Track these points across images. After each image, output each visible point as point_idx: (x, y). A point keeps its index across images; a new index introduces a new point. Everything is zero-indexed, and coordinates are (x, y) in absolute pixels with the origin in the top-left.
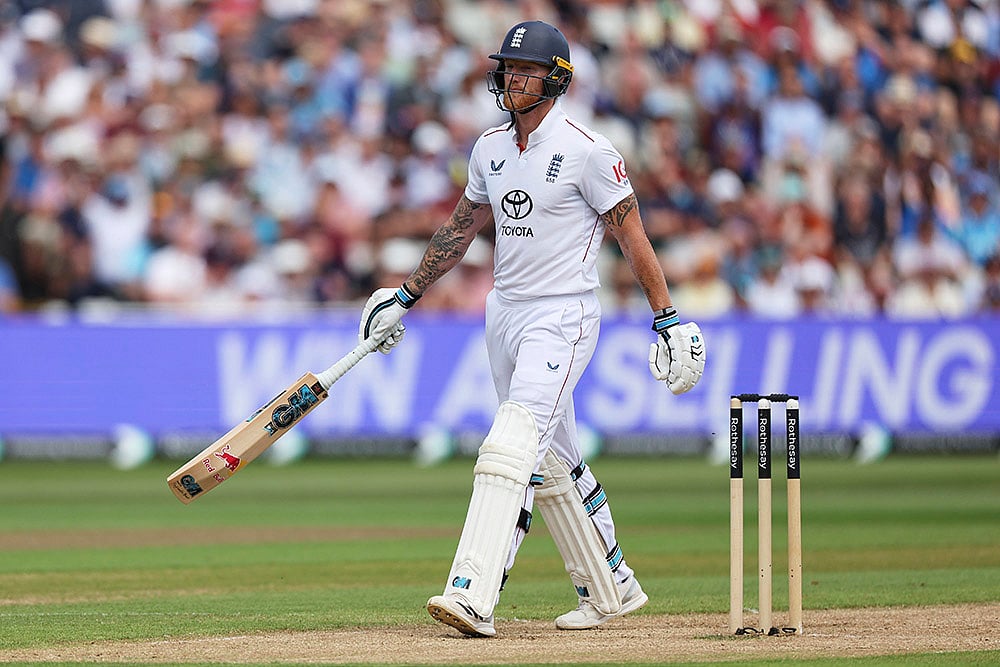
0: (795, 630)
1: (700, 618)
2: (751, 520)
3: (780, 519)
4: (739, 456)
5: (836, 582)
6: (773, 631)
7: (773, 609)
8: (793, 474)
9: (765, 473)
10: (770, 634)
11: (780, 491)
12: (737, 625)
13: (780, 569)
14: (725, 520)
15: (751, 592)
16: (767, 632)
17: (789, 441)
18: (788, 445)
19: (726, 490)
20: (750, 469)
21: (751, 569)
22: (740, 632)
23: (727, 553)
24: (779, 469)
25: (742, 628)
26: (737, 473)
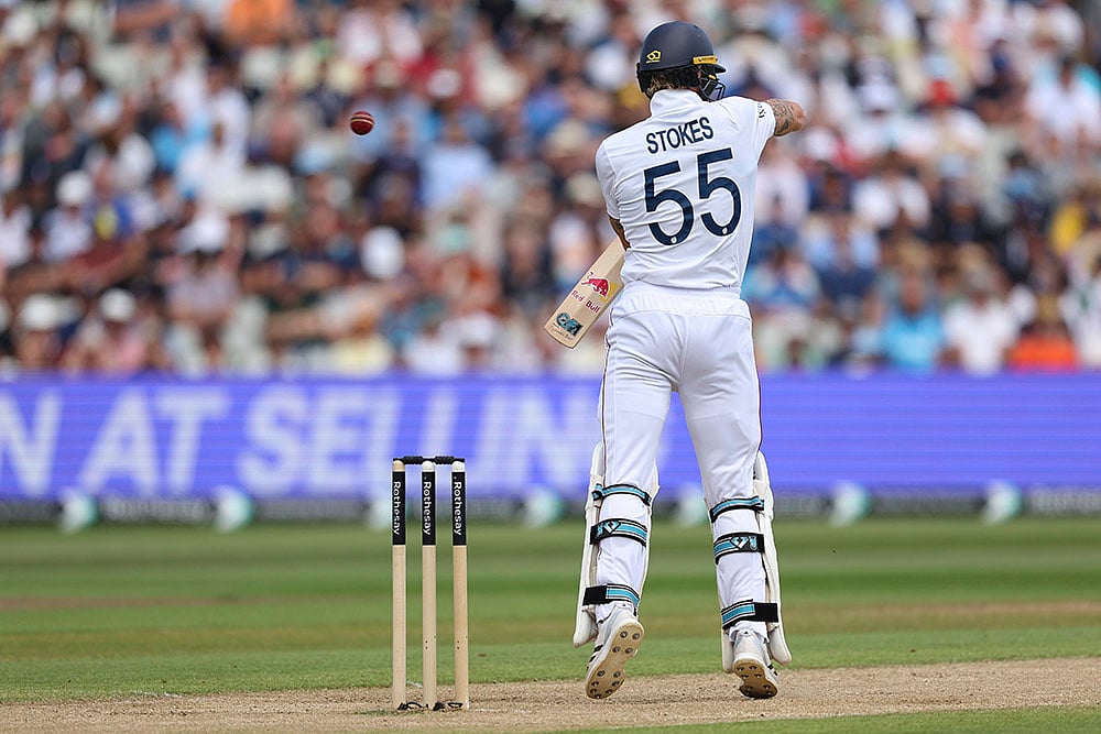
0: (461, 705)
1: (360, 692)
2: (414, 589)
3: (445, 588)
4: (402, 522)
5: (505, 654)
6: (438, 706)
7: (438, 682)
8: (459, 540)
9: (429, 539)
10: (435, 709)
11: (444, 558)
12: (400, 699)
13: (446, 640)
14: (388, 589)
15: (414, 665)
16: (431, 707)
17: (454, 505)
18: (454, 510)
19: (388, 558)
20: (414, 535)
21: (414, 641)
22: (403, 707)
23: (389, 624)
24: (444, 535)
25: (405, 703)
26: (399, 539)
